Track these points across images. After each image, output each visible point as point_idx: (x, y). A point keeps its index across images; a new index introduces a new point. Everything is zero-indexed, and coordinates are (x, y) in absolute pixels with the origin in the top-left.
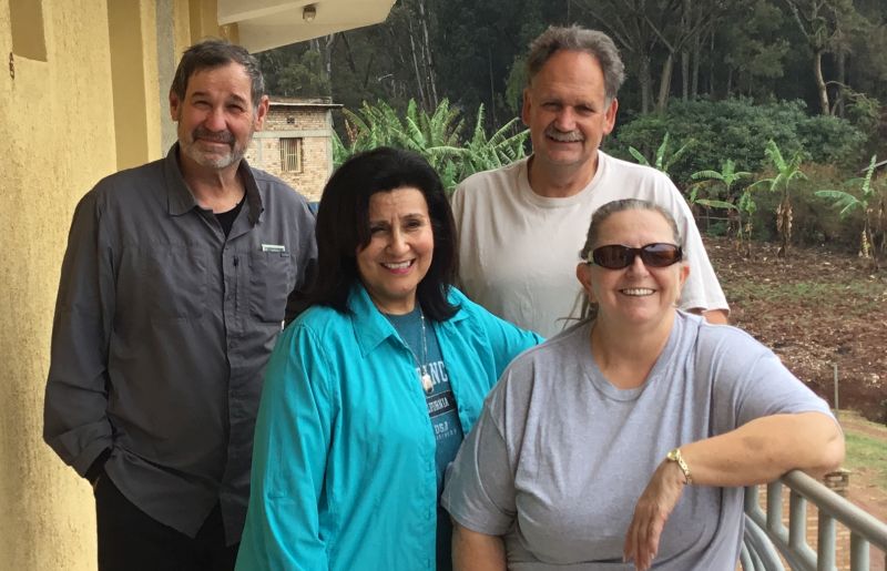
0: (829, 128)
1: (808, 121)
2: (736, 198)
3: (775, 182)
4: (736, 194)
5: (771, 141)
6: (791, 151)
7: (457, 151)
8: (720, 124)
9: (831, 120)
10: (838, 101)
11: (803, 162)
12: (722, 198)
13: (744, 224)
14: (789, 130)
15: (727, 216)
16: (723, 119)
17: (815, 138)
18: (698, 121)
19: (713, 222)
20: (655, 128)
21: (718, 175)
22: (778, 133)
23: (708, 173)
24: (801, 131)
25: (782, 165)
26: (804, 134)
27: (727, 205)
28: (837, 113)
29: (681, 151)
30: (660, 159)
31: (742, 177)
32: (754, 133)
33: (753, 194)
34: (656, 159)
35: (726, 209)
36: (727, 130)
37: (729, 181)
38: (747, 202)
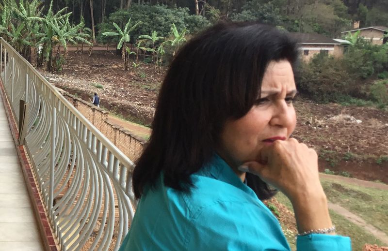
0: (198, 20)
1: (189, 17)
2: (157, 47)
3: (174, 42)
4: (157, 45)
5: (174, 24)
6: (181, 29)
7: (41, 19)
8: (153, 15)
9: (199, 17)
10: (203, 9)
11: (186, 34)
12: (151, 47)
13: (159, 59)
14: (181, 20)
15: (152, 55)
16: (154, 13)
17: (192, 25)
18: (143, 14)
19: (147, 57)
20: (126, 15)
21: (150, 37)
22: (176, 21)
23: (146, 36)
24: (186, 21)
25: (177, 35)
26: (187, 22)
27: (153, 50)
28: (202, 15)
29: (135, 26)
30: (126, 29)
31: (160, 39)
32: (166, 20)
33: (164, 46)
34: (125, 28)
35: (152, 52)
36: (155, 18)
37: (154, 40)
38: (161, 50)
